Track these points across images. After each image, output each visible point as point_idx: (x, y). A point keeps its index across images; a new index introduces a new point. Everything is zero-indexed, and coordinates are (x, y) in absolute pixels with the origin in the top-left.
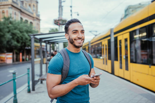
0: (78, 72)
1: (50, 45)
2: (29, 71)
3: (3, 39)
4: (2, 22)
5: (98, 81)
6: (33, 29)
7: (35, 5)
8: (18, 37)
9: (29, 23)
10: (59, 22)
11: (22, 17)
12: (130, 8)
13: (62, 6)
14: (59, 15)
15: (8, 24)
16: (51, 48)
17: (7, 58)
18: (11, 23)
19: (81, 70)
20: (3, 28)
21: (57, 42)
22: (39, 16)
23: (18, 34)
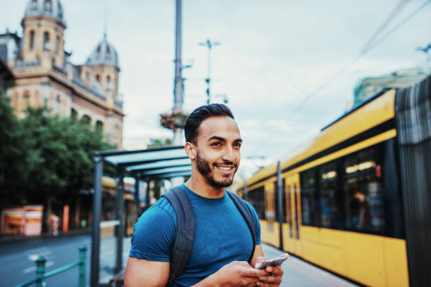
0: (219, 255)
1: (148, 183)
2: (84, 258)
3: (20, 167)
4: (22, 120)
5: (277, 278)
6: (104, 140)
7: (113, 76)
8: (62, 162)
9: (93, 123)
10: (173, 119)
11: (77, 107)
12: (368, 85)
13: (184, 79)
14: (175, 101)
15: (37, 126)
16: (152, 194)
17: (27, 221)
18: (45, 122)
19: (226, 248)
20: (23, 137)
21: (167, 176)
22: (120, 104)
23: (63, 152)
